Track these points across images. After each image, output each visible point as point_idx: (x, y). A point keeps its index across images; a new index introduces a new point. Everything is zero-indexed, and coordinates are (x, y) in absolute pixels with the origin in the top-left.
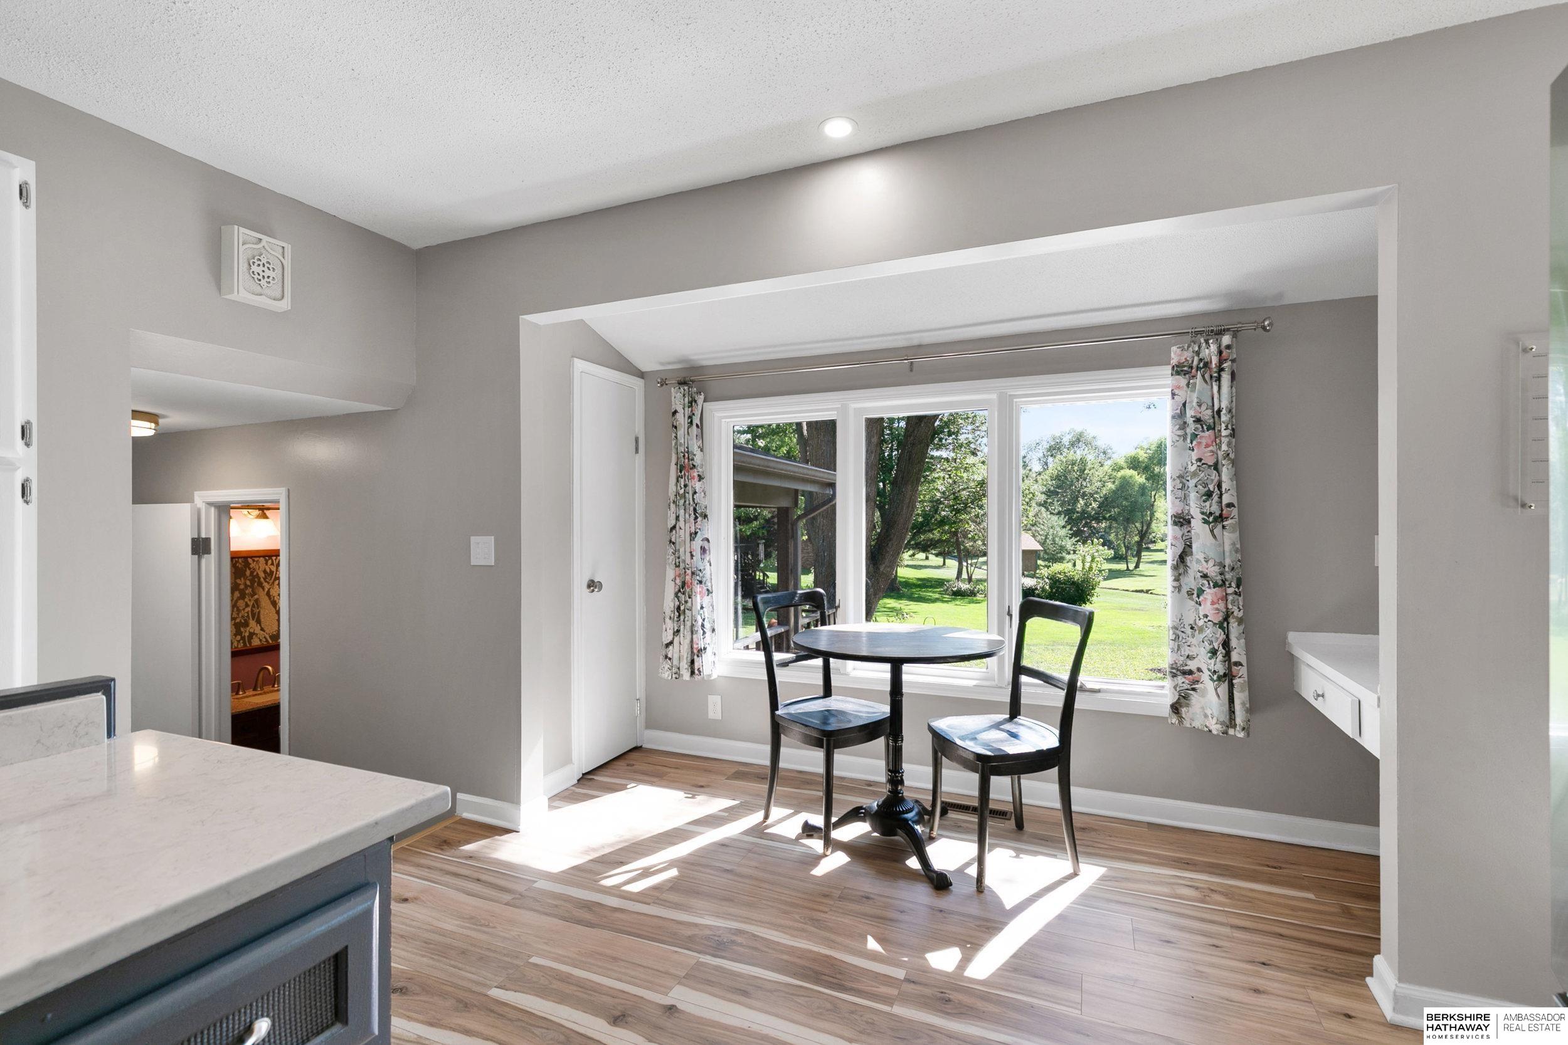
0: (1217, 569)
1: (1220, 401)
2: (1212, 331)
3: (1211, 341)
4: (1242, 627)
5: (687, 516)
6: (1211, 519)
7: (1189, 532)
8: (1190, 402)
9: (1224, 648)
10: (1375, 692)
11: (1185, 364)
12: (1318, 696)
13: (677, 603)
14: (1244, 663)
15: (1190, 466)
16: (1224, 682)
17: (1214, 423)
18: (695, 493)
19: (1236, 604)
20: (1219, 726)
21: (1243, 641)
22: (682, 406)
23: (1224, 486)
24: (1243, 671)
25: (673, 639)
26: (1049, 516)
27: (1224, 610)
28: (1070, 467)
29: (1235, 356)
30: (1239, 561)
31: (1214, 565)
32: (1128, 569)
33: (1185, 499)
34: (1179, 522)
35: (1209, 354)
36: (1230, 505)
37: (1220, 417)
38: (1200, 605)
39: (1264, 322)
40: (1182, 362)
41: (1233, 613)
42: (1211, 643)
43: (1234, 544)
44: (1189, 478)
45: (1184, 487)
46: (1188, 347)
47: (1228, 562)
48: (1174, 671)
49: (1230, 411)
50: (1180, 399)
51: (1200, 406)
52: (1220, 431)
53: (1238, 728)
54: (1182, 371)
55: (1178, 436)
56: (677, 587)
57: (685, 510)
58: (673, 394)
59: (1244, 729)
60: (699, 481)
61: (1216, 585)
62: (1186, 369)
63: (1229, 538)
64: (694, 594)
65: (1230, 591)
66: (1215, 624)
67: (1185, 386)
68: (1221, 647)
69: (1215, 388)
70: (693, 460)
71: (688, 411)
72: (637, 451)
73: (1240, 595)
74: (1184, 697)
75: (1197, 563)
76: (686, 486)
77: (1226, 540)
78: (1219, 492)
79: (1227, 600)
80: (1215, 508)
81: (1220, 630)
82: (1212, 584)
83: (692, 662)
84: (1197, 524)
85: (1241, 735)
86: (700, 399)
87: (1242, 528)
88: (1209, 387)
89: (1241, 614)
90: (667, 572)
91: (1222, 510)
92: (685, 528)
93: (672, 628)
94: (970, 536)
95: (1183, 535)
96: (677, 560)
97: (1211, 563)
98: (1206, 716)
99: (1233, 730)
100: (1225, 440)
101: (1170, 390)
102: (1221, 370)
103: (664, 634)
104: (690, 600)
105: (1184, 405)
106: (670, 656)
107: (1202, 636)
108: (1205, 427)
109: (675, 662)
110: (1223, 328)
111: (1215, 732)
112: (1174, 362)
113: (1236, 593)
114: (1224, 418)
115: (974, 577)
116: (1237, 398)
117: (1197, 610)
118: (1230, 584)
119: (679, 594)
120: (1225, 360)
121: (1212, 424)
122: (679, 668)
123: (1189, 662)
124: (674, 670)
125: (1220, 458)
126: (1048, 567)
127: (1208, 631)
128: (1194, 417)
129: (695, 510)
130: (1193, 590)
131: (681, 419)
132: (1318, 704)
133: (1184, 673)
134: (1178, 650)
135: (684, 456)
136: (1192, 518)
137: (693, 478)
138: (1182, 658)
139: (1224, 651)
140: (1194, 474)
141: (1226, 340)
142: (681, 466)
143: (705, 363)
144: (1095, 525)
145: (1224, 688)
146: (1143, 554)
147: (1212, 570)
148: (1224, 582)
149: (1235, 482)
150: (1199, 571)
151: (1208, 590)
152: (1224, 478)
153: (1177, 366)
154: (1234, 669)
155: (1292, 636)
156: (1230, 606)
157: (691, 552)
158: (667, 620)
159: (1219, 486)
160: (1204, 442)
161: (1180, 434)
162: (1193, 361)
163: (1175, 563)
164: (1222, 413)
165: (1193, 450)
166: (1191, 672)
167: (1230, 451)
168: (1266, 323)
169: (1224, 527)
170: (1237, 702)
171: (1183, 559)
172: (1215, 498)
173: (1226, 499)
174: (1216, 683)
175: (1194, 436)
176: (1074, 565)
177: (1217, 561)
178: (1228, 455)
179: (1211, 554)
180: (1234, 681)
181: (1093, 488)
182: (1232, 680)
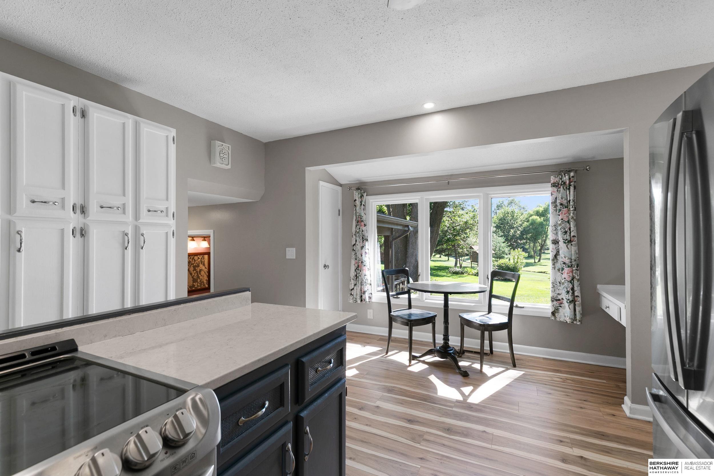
0: (569, 260)
1: (570, 197)
2: (567, 170)
3: (566, 175)
4: (579, 283)
5: (360, 240)
6: (567, 242)
7: (558, 246)
8: (558, 197)
9: (572, 290)
10: (624, 303)
11: (556, 183)
12: (607, 307)
13: (356, 273)
14: (580, 296)
15: (558, 222)
16: (572, 303)
17: (568, 205)
18: (363, 231)
19: (576, 274)
20: (570, 320)
21: (579, 288)
22: (358, 198)
23: (572, 229)
24: (579, 299)
25: (354, 287)
26: (497, 238)
27: (572, 276)
28: (507, 215)
29: (576, 180)
30: (578, 257)
31: (568, 259)
32: (535, 262)
33: (557, 234)
34: (555, 243)
35: (566, 179)
36: (574, 236)
37: (570, 203)
38: (563, 274)
39: (587, 167)
40: (555, 182)
41: (575, 277)
42: (567, 288)
43: (575, 251)
44: (558, 226)
45: (556, 229)
46: (558, 176)
47: (573, 258)
48: (553, 299)
49: (574, 201)
50: (554, 196)
51: (562, 199)
52: (570, 208)
53: (577, 321)
54: (555, 185)
55: (554, 210)
56: (356, 267)
57: (359, 238)
58: (355, 193)
59: (580, 321)
60: (365, 226)
61: (569, 267)
62: (556, 185)
63: (574, 249)
64: (362, 270)
65: (574, 269)
66: (568, 281)
67: (556, 191)
68: (571, 290)
69: (568, 192)
70: (362, 218)
71: (360, 199)
72: (339, 215)
73: (578, 270)
74: (557, 309)
75: (561, 258)
76: (359, 228)
77: (572, 250)
78: (570, 232)
79: (573, 272)
80: (568, 238)
81: (570, 284)
82: (567, 266)
83: (361, 296)
84: (561, 243)
85: (579, 323)
86: (365, 195)
87: (579, 245)
88: (566, 192)
89: (578, 278)
90: (352, 261)
91: (571, 238)
92: (359, 244)
93: (354, 283)
94: (461, 247)
95: (556, 248)
96: (356, 257)
97: (567, 258)
98: (565, 316)
99: (576, 322)
100: (572, 212)
101: (551, 192)
102: (570, 185)
103: (350, 285)
104: (360, 272)
105: (556, 198)
106: (352, 294)
107: (563, 286)
108: (564, 207)
109: (355, 296)
110: (571, 169)
111: (568, 322)
112: (552, 182)
113: (576, 270)
114: (571, 204)
115: (462, 265)
116: (576, 196)
117: (561, 276)
118: (574, 266)
119: (357, 270)
120: (572, 182)
121: (567, 206)
122: (356, 299)
123: (559, 296)
124: (354, 299)
125: (570, 219)
126: (497, 261)
127: (566, 284)
128: (560, 203)
129: (363, 238)
130: (560, 268)
131: (358, 203)
132: (607, 310)
133: (557, 300)
134: (554, 291)
135: (359, 217)
136: (559, 241)
137: (362, 225)
138: (556, 295)
139: (572, 292)
140: (560, 225)
141: (572, 174)
142: (358, 221)
143: (367, 181)
144: (519, 242)
145: (572, 306)
146: (542, 255)
147: (567, 261)
148: (572, 265)
149: (576, 228)
150: (562, 261)
151: (566, 269)
152: (572, 226)
153: (553, 184)
154: (576, 298)
155: (599, 286)
156: (574, 275)
157: (361, 254)
158: (352, 280)
159: (570, 229)
160: (564, 212)
161: (554, 209)
162: (559, 182)
163: (553, 258)
164: (570, 202)
165: (559, 215)
166: (559, 300)
167: (574, 216)
168: (588, 168)
169: (572, 245)
170: (577, 311)
171: (556, 257)
172: (568, 233)
173: (572, 234)
174: (569, 303)
175: (560, 210)
176: (510, 260)
177: (569, 257)
178: (573, 217)
179: (567, 255)
180: (576, 303)
181: (518, 224)
182: (575, 302)
